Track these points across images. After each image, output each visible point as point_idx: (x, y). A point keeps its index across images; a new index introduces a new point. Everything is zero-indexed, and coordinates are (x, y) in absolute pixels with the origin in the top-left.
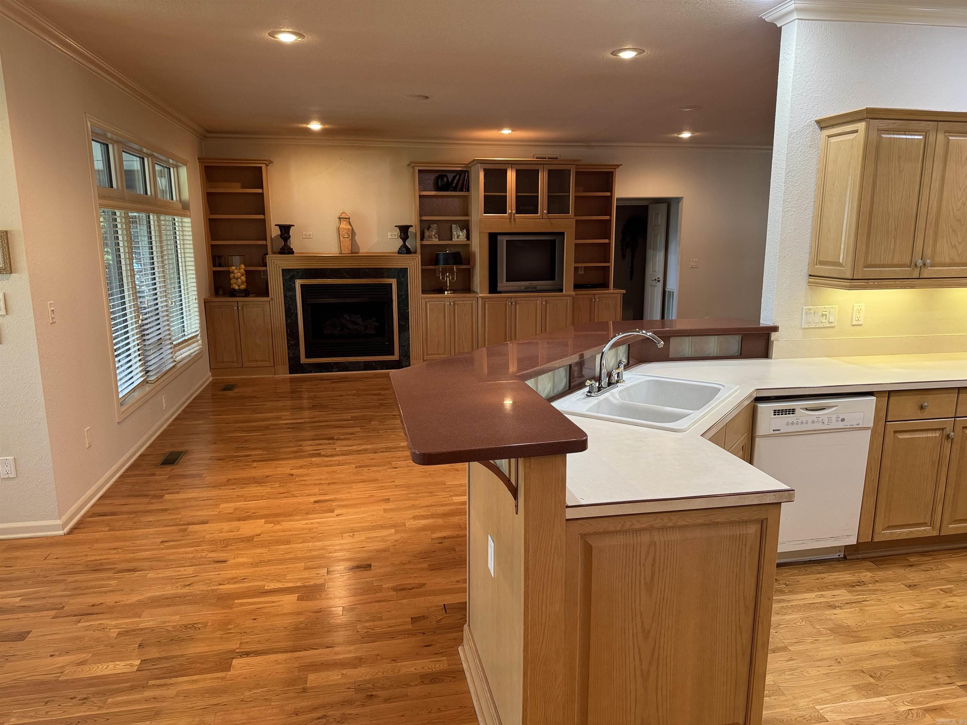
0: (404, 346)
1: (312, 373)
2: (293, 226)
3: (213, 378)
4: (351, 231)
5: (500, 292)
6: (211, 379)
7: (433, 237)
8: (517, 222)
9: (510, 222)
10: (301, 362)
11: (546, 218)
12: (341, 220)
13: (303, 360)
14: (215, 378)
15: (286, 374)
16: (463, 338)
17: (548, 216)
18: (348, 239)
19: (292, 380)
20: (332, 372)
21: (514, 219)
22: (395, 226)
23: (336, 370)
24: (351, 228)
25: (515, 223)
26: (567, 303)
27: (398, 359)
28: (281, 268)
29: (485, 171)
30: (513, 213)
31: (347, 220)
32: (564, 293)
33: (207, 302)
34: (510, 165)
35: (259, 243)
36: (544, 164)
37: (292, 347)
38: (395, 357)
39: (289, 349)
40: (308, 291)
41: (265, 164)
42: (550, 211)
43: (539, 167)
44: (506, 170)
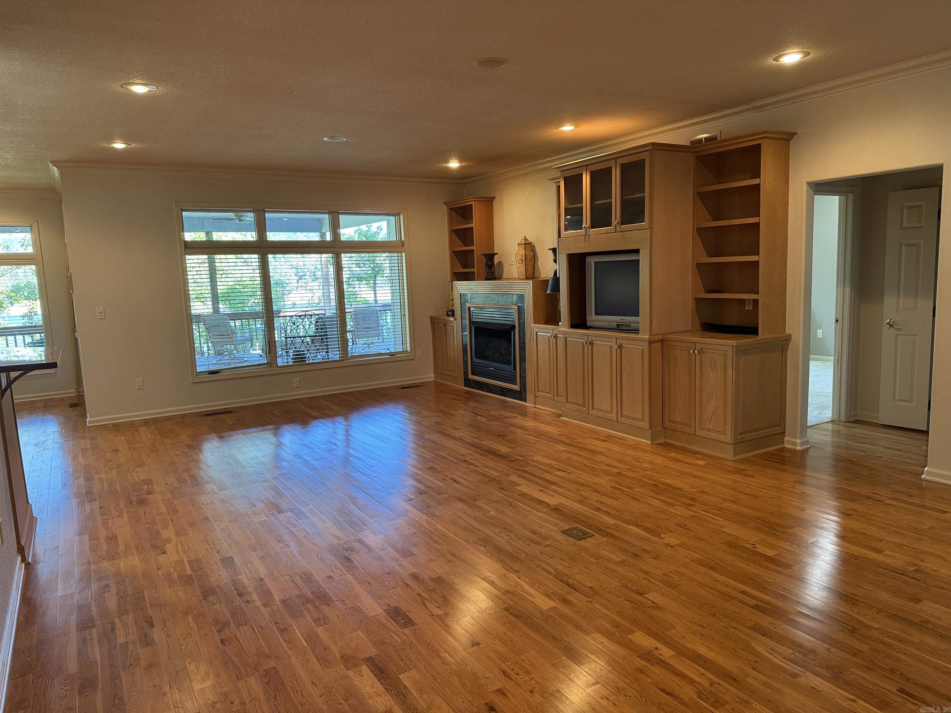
0: (523, 377)
1: (474, 389)
4: (524, 257)
5: (589, 328)
6: (433, 379)
8: (591, 239)
9: (585, 239)
10: (469, 378)
11: (619, 230)
12: (519, 246)
13: (470, 376)
14: (436, 380)
15: (463, 386)
17: (620, 228)
18: (522, 265)
19: (466, 393)
20: (483, 391)
21: (589, 235)
22: (549, 249)
24: (525, 254)
25: (589, 240)
26: (643, 350)
27: (519, 390)
28: (460, 292)
29: (566, 179)
30: (588, 227)
31: (524, 246)
32: (639, 336)
33: (432, 318)
34: (585, 167)
35: (472, 270)
36: (616, 158)
37: (465, 363)
38: (516, 387)
39: (464, 364)
40: (473, 314)
41: (474, 201)
42: (623, 222)
43: (612, 164)
44: (581, 175)
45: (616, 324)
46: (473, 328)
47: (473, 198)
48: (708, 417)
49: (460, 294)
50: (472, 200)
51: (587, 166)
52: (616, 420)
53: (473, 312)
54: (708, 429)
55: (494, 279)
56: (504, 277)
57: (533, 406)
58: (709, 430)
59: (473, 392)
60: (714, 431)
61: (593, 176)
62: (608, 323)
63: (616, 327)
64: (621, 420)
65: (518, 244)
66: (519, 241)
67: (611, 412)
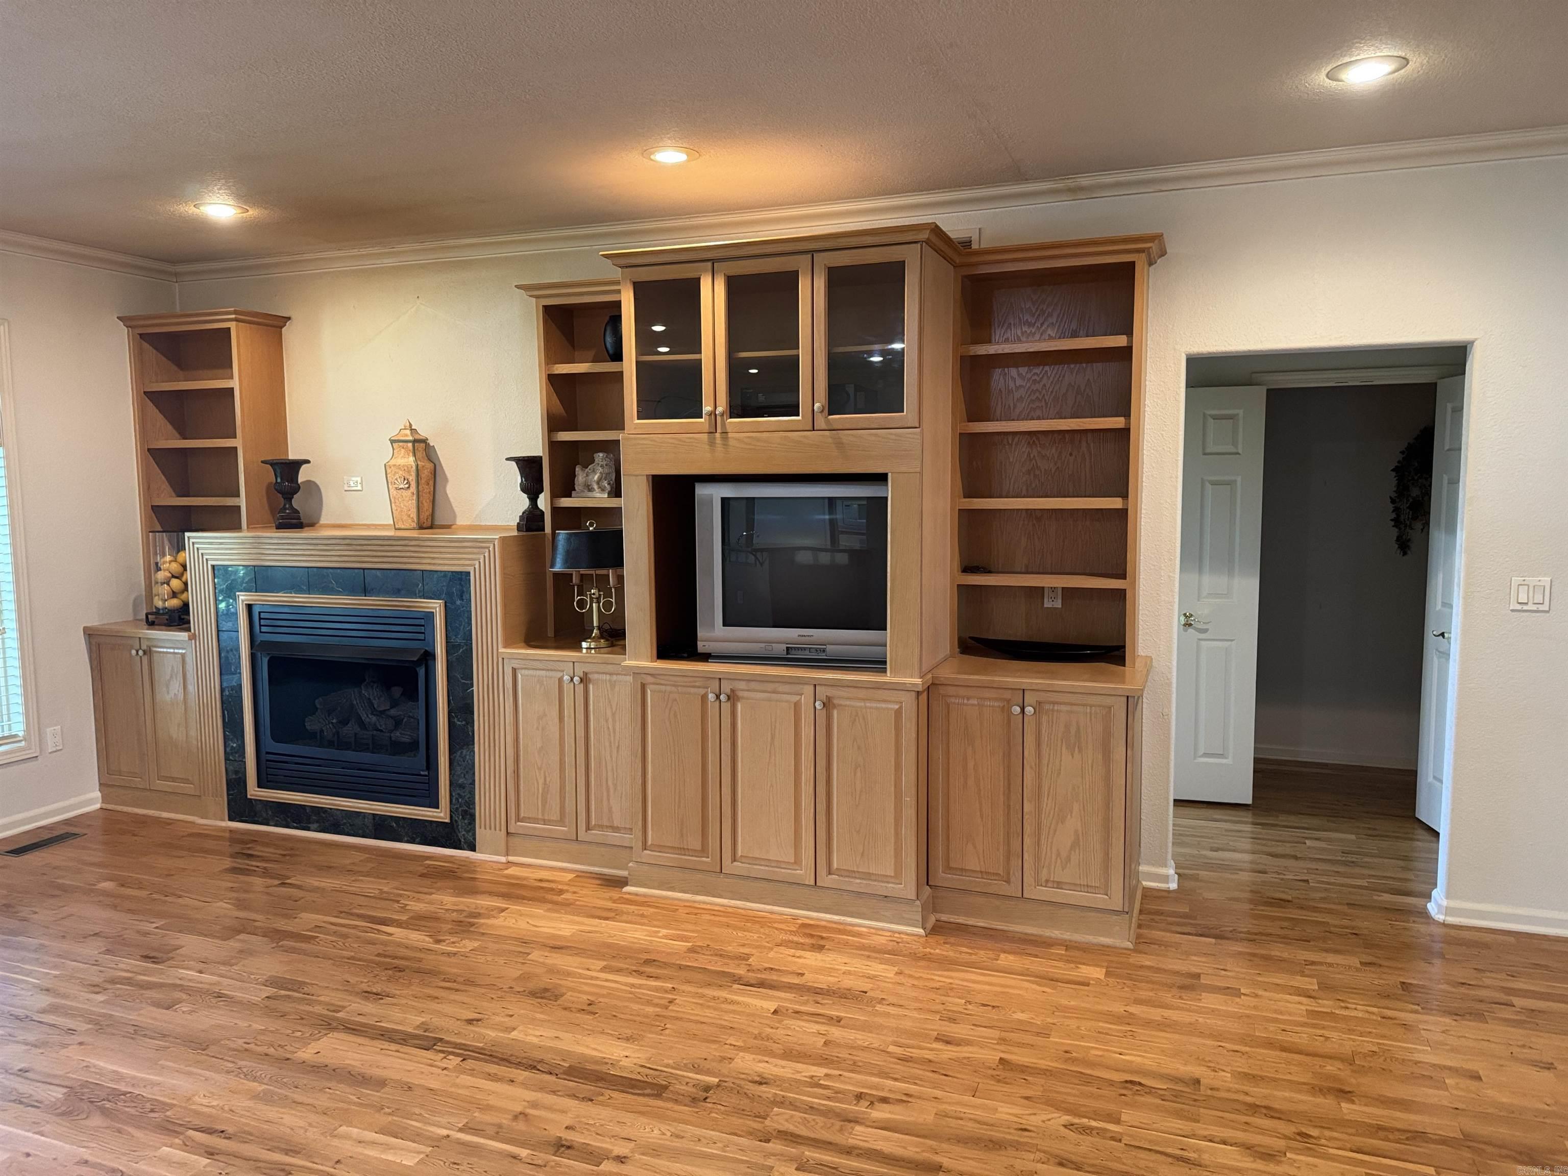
0: (462, 786)
1: (268, 824)
2: (308, 462)
3: (105, 806)
4: (414, 474)
5: (706, 657)
6: (98, 806)
7: (596, 487)
8: (731, 442)
9: (712, 443)
10: (249, 797)
11: (824, 426)
12: (395, 445)
13: (254, 791)
14: (110, 807)
15: (223, 820)
16: (610, 783)
17: (828, 422)
18: (409, 493)
19: (235, 838)
20: (308, 829)
21: (725, 432)
22: (507, 459)
23: (315, 826)
24: (417, 466)
25: (725, 445)
26: (898, 713)
27: (448, 820)
28: (210, 563)
29: (640, 289)
30: (722, 415)
31: (410, 445)
32: (888, 678)
33: (90, 634)
34: (709, 264)
35: (230, 502)
36: (812, 252)
37: (234, 755)
38: (441, 814)
39: (227, 759)
40: (263, 622)
41: (236, 320)
42: (835, 405)
43: (801, 264)
44: (697, 281)
45: (784, 646)
46: (265, 660)
47: (235, 312)
48: (1058, 855)
49: (213, 567)
50: (233, 316)
51: (713, 261)
52: (812, 883)
53: (263, 615)
54: (1058, 883)
55: (299, 526)
56: (323, 521)
57: (503, 859)
58: (1059, 885)
59: (268, 834)
60: (1074, 886)
61: (735, 287)
62: (763, 645)
63: (783, 654)
64: (826, 880)
65: (392, 442)
66: (393, 433)
67: (797, 862)
